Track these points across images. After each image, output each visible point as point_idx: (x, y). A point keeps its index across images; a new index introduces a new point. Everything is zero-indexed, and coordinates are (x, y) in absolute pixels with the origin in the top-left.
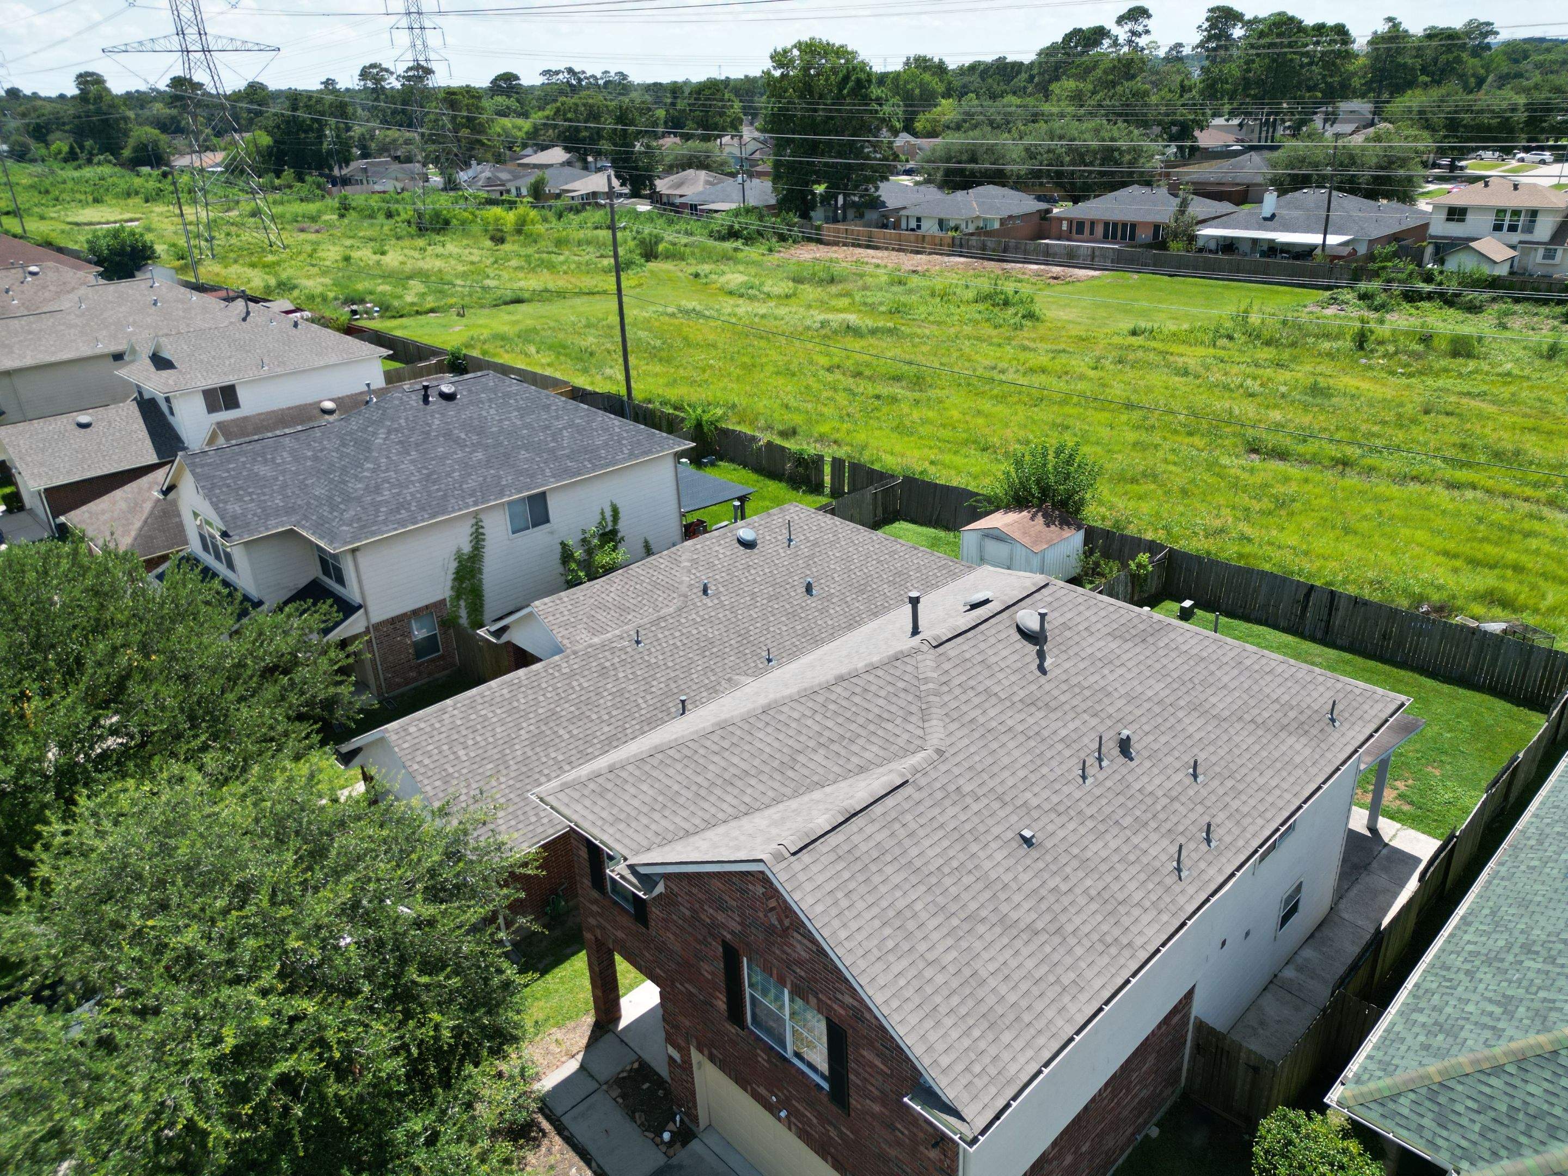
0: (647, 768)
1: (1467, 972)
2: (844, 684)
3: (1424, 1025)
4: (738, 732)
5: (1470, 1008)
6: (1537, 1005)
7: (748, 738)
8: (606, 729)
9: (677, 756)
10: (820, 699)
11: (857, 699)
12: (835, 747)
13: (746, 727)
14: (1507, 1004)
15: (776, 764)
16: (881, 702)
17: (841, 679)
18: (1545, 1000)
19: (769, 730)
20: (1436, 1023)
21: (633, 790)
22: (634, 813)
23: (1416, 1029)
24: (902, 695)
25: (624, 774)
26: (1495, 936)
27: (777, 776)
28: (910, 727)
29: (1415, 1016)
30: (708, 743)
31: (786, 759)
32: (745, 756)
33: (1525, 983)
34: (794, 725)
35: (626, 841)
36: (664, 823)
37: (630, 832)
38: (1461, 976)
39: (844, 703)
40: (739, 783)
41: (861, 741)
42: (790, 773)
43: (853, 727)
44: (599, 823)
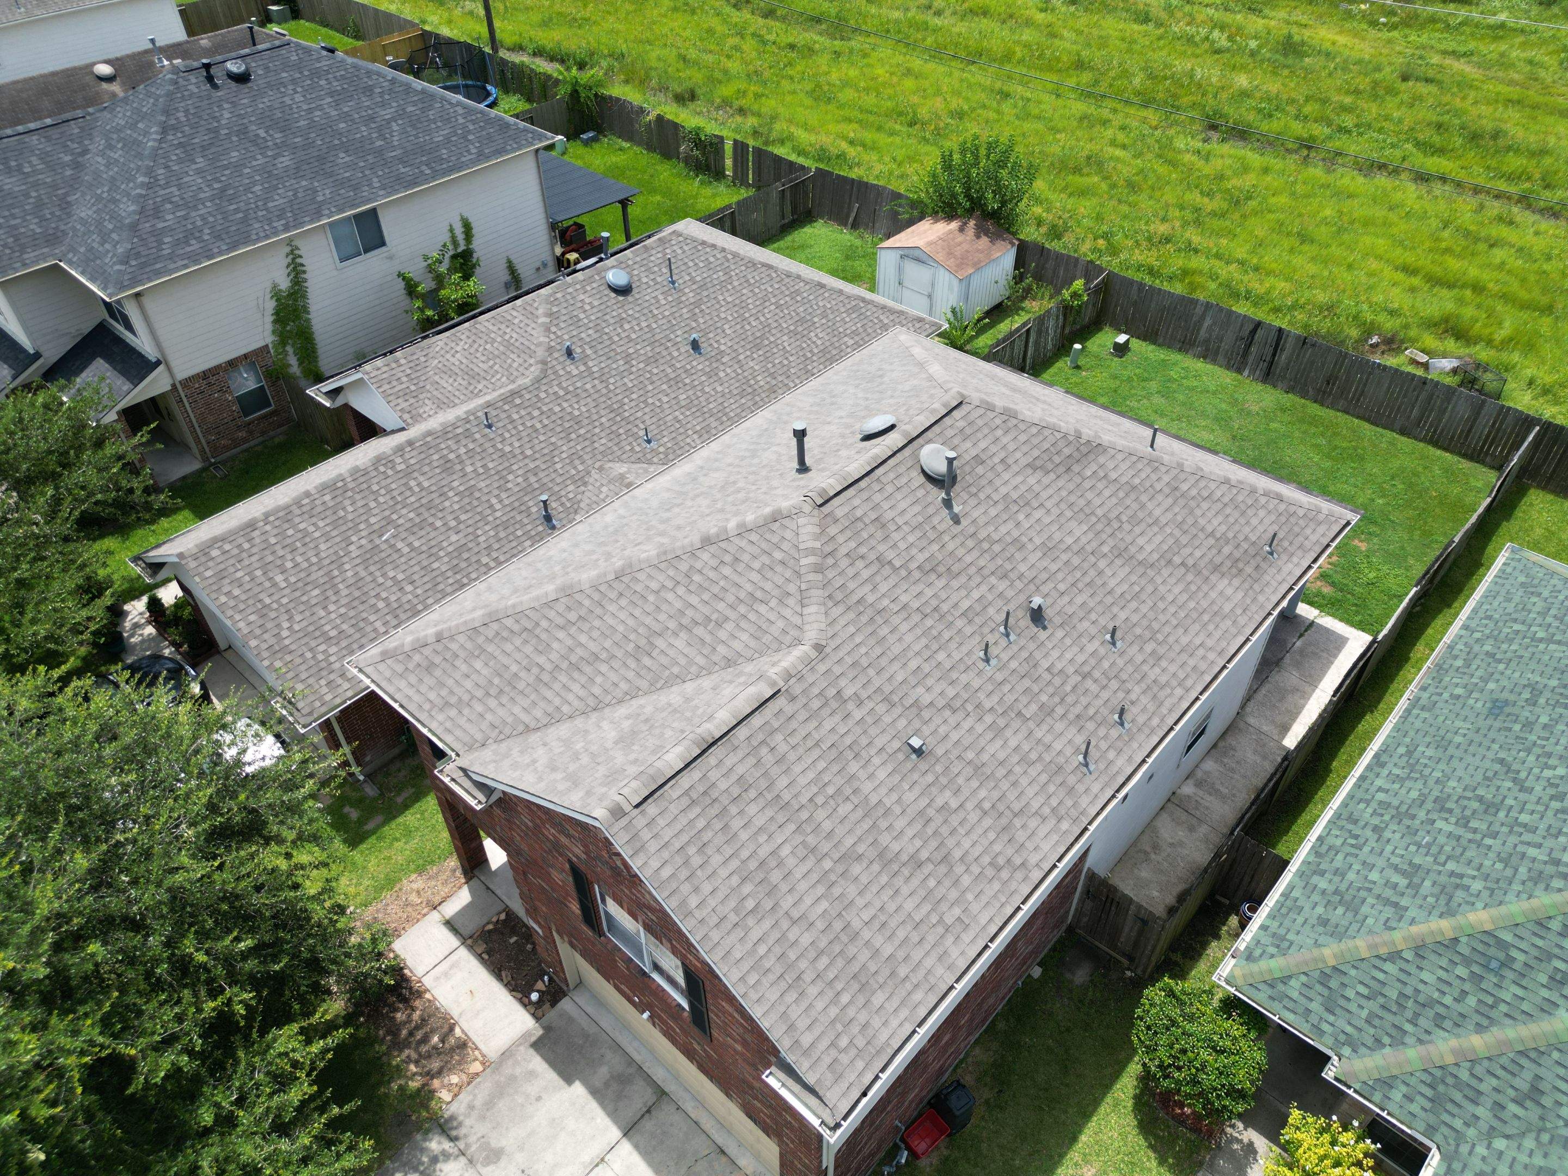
0: (480, 640)
1: (1376, 829)
2: (713, 549)
3: (1324, 892)
4: (587, 602)
5: (1374, 876)
6: (1443, 879)
7: (598, 611)
8: (454, 538)
9: (516, 628)
10: (684, 567)
11: (727, 571)
12: (699, 631)
13: (596, 596)
14: (1413, 872)
15: (630, 647)
16: (755, 576)
17: (707, 541)
18: (1452, 874)
19: (623, 602)
20: (1336, 892)
21: (464, 668)
22: (466, 697)
23: (1316, 897)
24: (779, 568)
25: (454, 646)
26: (1408, 784)
27: (632, 663)
28: (787, 613)
29: (1315, 879)
30: (552, 614)
31: (642, 643)
32: (595, 634)
33: (1434, 850)
34: (651, 598)
35: (458, 733)
36: (501, 712)
37: (462, 721)
38: (1368, 833)
39: (712, 574)
40: (588, 669)
41: (729, 626)
42: (647, 661)
43: (721, 606)
44: (427, 706)
